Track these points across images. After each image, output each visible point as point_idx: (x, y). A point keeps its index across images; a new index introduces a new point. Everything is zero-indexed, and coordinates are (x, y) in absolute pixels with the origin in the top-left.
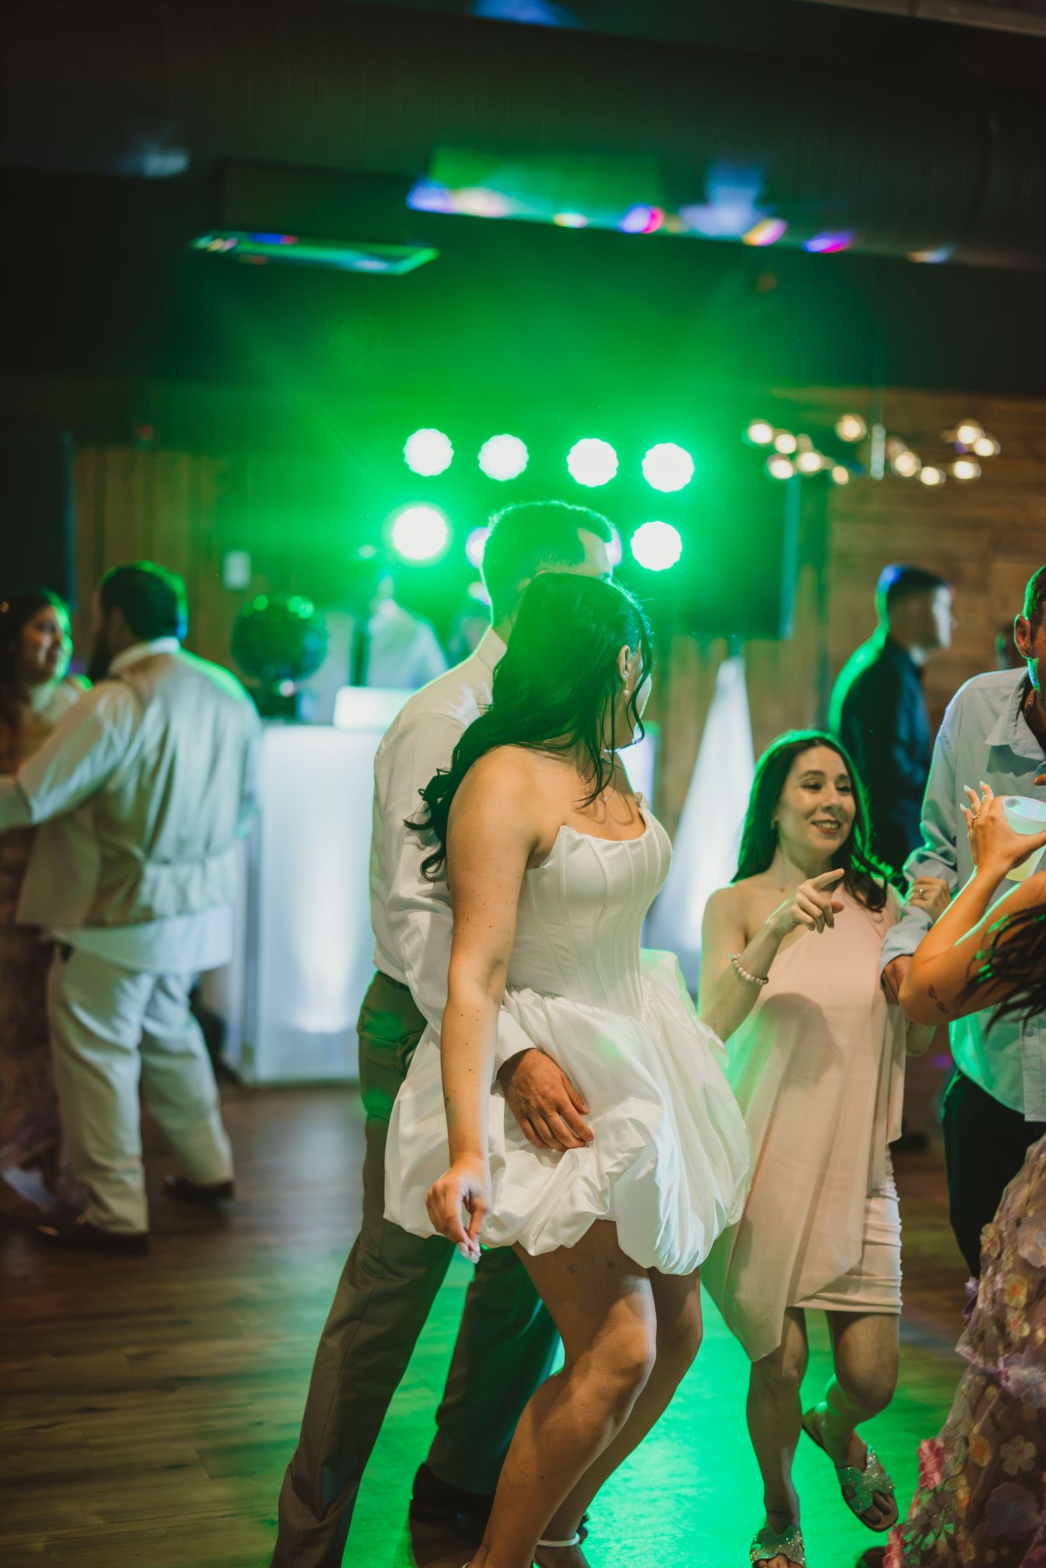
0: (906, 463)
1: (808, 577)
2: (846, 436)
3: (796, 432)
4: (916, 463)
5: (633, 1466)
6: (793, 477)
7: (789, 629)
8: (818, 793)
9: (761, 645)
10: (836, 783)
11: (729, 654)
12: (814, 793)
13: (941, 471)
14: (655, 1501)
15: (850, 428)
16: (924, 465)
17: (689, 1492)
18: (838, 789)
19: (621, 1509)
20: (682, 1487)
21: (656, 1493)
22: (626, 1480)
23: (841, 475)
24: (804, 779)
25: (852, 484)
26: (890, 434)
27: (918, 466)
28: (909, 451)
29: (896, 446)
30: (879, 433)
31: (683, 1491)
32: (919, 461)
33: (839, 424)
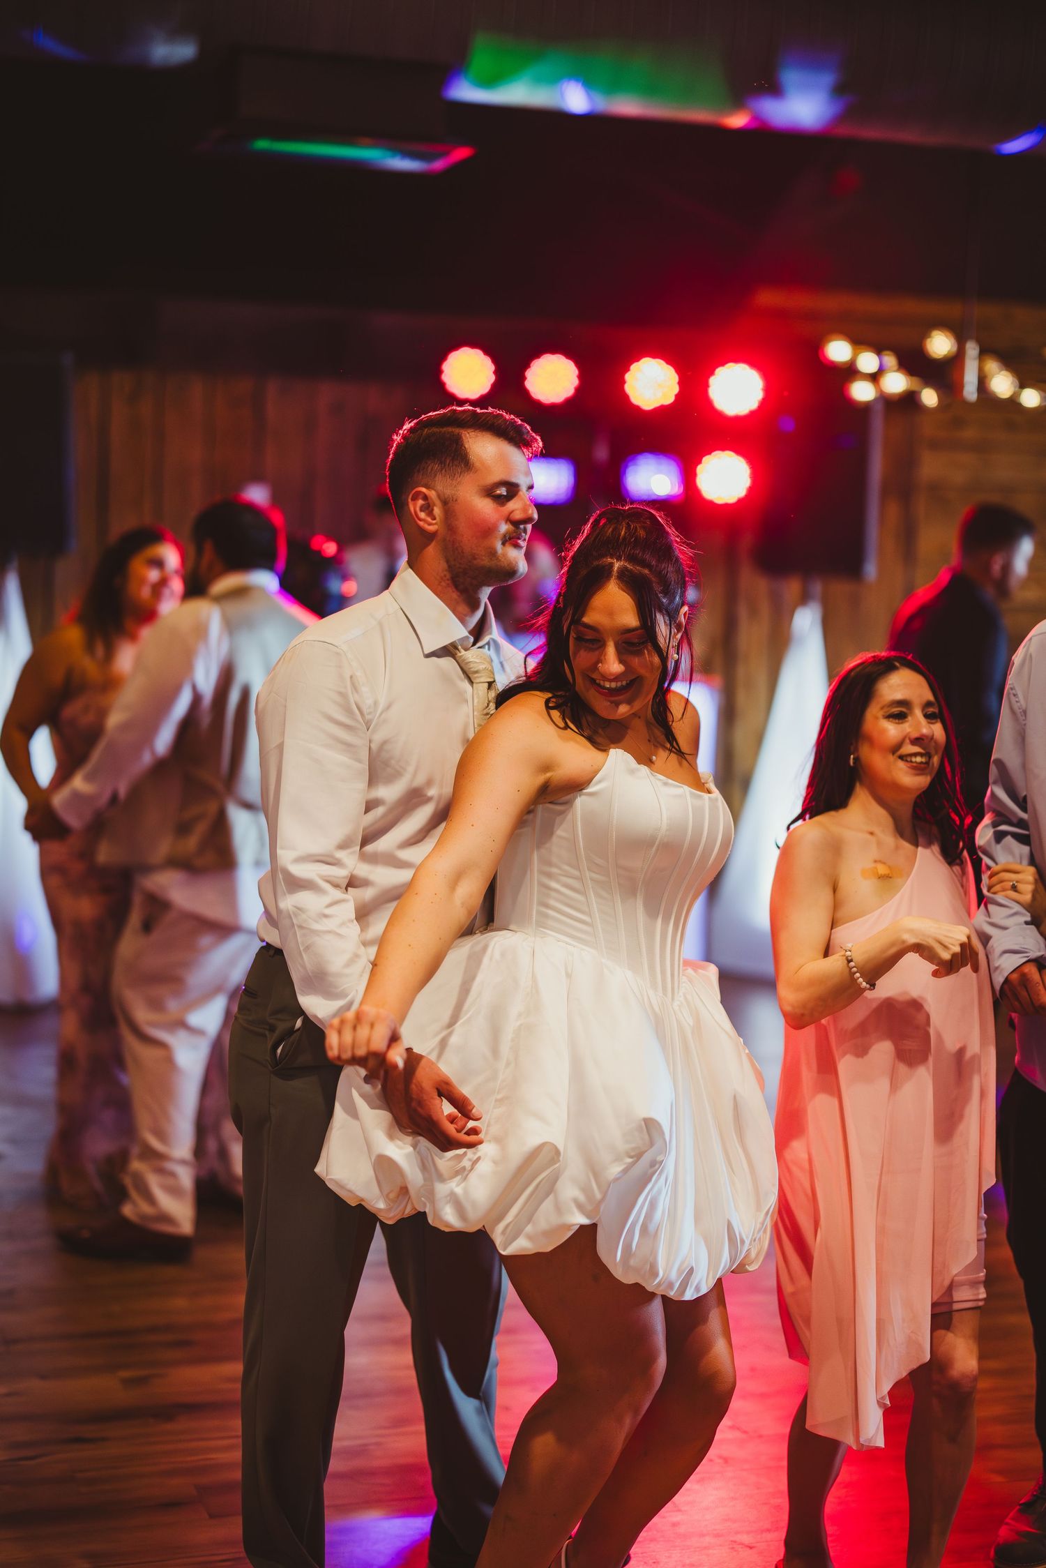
0: (1002, 384)
1: (893, 510)
2: (935, 353)
3: (879, 351)
4: (1012, 383)
5: (683, 1509)
6: (876, 400)
7: (871, 570)
8: (902, 723)
9: (841, 588)
10: (923, 710)
11: (804, 599)
12: (899, 723)
13: (1041, 392)
14: (705, 1548)
15: (940, 345)
16: (1023, 386)
17: (746, 1539)
18: (926, 716)
19: (669, 1557)
20: (737, 1533)
21: (708, 1540)
22: (675, 1525)
23: (930, 398)
24: (886, 709)
25: (942, 406)
26: (984, 352)
27: (1015, 387)
28: (1007, 370)
29: (992, 366)
30: (972, 350)
31: (739, 1538)
32: (1017, 383)
33: (928, 340)
